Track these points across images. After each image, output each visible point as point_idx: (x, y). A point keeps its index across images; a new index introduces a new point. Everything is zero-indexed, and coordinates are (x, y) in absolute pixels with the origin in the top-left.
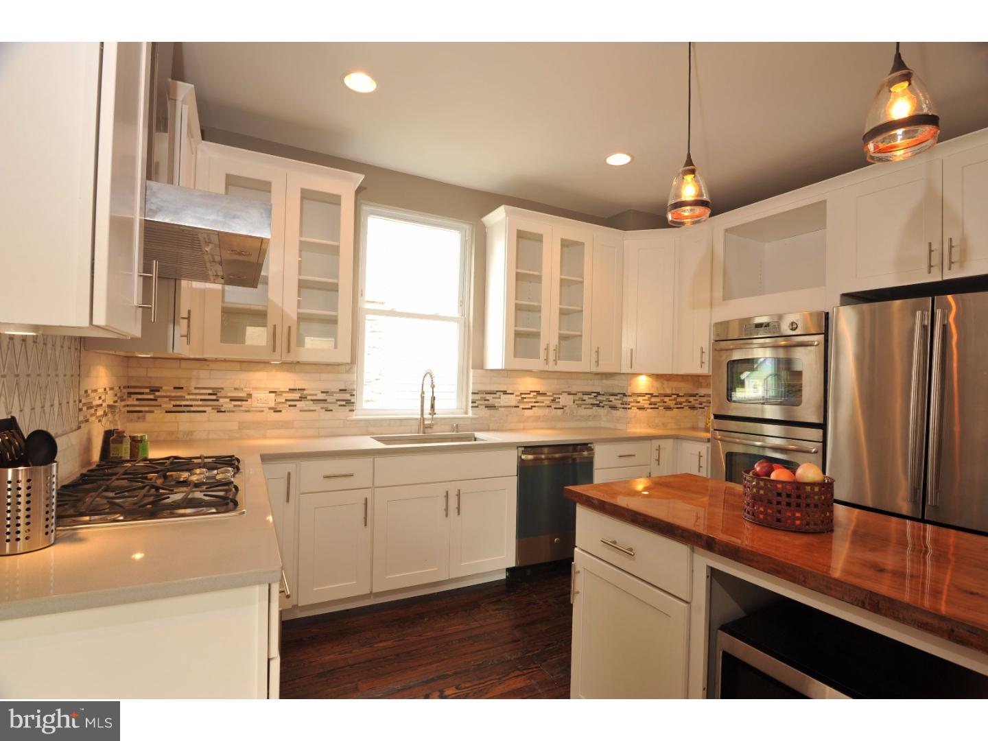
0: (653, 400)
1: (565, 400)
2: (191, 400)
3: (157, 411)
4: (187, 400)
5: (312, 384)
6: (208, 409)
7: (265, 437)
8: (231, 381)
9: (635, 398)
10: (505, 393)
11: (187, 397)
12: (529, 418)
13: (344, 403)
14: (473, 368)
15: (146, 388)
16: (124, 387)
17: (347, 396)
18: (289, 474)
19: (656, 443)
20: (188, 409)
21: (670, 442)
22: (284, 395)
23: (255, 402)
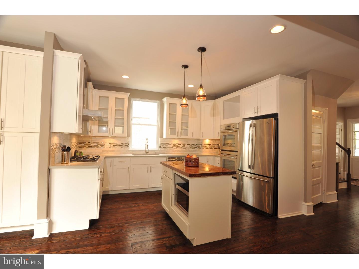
0: (211, 146)
1: (186, 146)
2: (92, 145)
3: (85, 147)
4: (91, 145)
5: (119, 142)
6: (96, 147)
7: (108, 154)
8: (101, 141)
9: (205, 145)
10: (169, 144)
11: (91, 144)
12: (176, 151)
13: (127, 146)
14: (160, 138)
15: (82, 142)
16: (78, 142)
17: (127, 145)
18: (111, 161)
19: (207, 157)
20: (91, 147)
21: (212, 157)
22: (112, 144)
23: (106, 146)
